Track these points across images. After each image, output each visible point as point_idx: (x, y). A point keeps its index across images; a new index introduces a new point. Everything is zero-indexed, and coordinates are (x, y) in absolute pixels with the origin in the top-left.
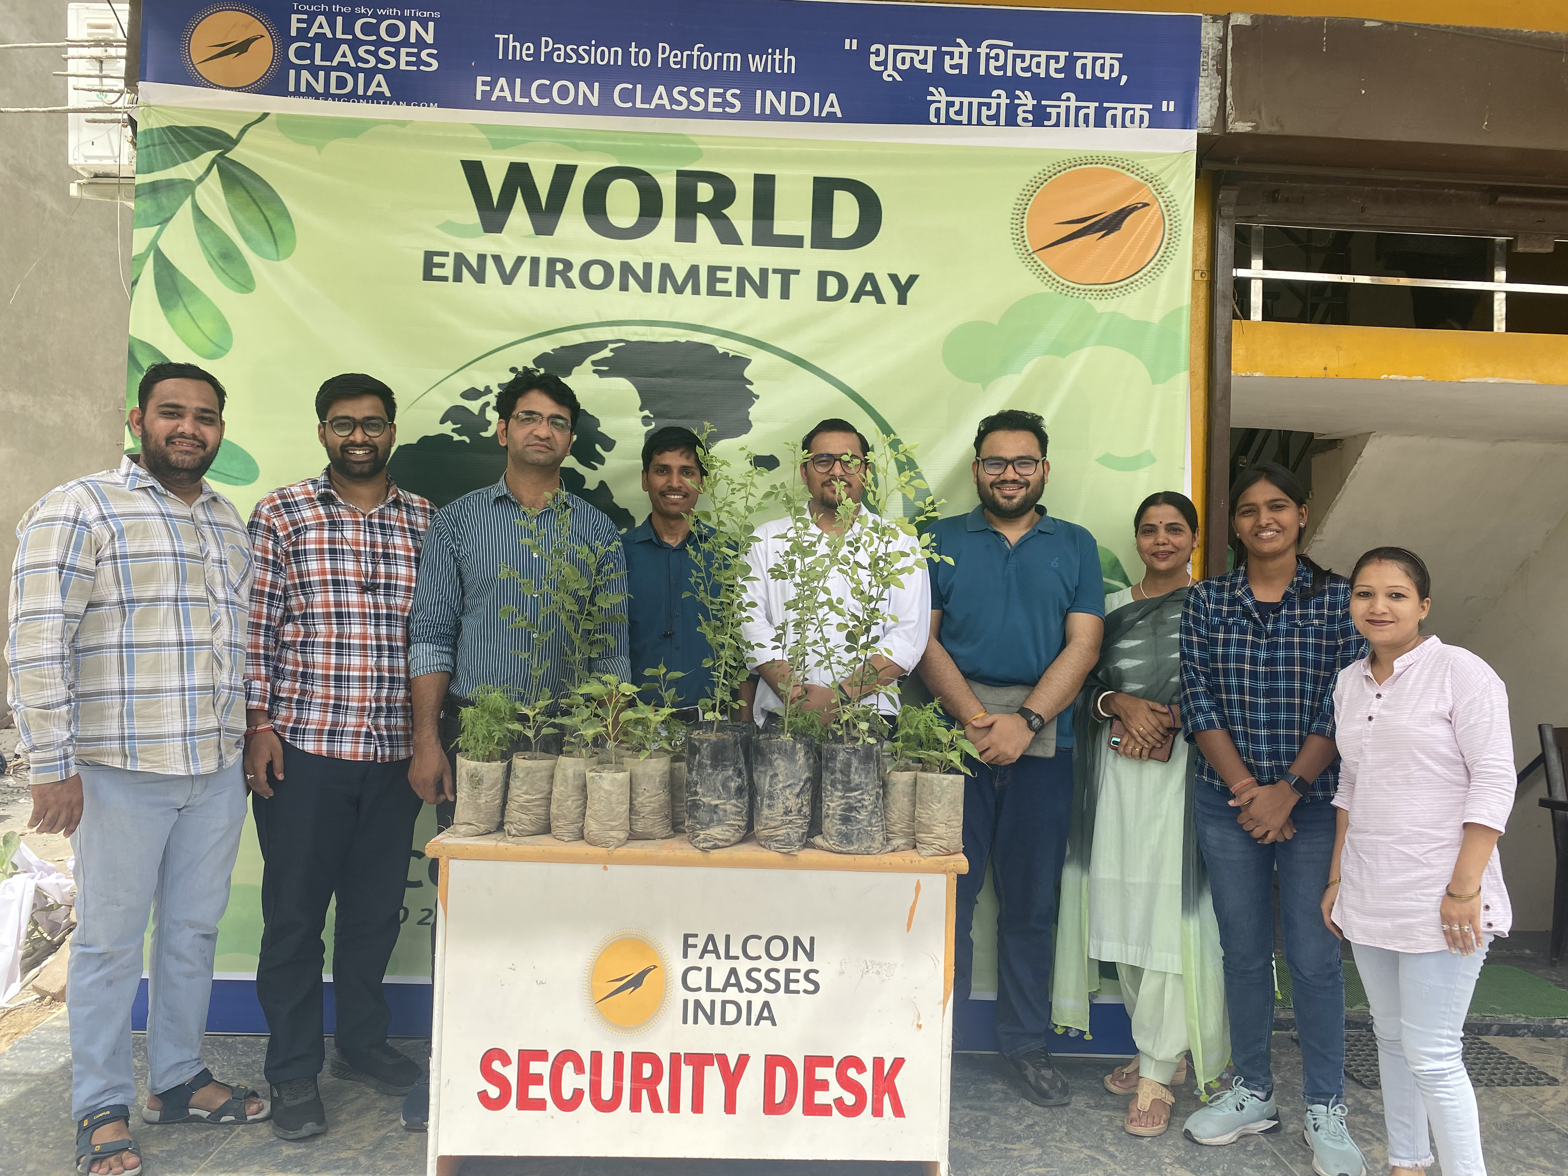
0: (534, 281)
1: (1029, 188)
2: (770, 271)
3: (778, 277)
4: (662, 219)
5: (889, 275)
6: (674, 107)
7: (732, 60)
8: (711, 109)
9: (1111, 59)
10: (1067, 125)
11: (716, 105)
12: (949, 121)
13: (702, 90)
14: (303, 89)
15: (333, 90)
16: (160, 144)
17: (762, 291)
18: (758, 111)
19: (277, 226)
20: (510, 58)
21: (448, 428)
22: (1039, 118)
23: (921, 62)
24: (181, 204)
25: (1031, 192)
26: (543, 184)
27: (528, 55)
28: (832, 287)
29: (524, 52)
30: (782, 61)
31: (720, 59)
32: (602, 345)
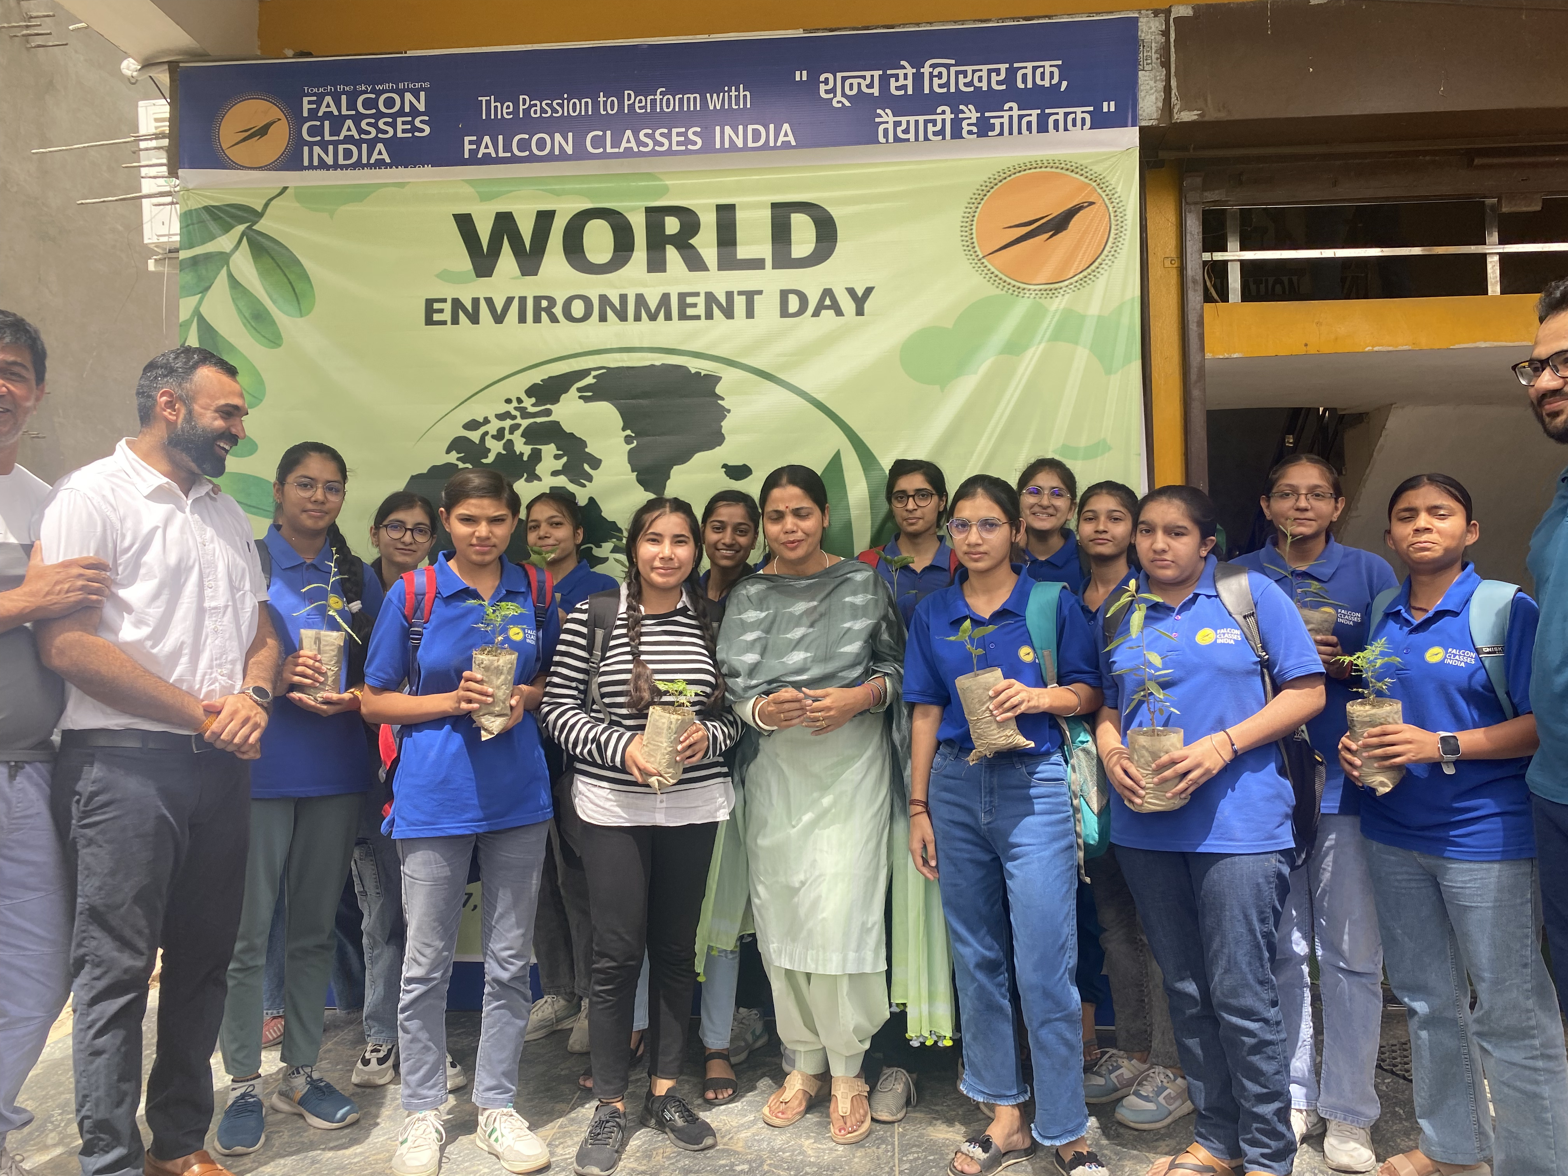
0: (522, 319)
1: (977, 196)
2: (735, 294)
3: (743, 298)
4: (635, 253)
5: (847, 289)
6: (641, 149)
7: (692, 100)
8: (675, 148)
9: (1049, 66)
10: (1011, 133)
11: (679, 143)
12: (897, 139)
13: (666, 131)
14: (316, 163)
15: (341, 161)
16: (198, 223)
17: (729, 313)
18: (718, 146)
19: (299, 287)
20: (493, 117)
21: (453, 458)
22: (984, 128)
23: (868, 86)
24: (218, 274)
25: (978, 200)
26: (526, 228)
27: (508, 114)
28: (794, 304)
29: (505, 111)
30: (737, 97)
31: (681, 100)
32: (585, 373)
